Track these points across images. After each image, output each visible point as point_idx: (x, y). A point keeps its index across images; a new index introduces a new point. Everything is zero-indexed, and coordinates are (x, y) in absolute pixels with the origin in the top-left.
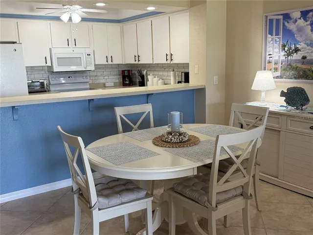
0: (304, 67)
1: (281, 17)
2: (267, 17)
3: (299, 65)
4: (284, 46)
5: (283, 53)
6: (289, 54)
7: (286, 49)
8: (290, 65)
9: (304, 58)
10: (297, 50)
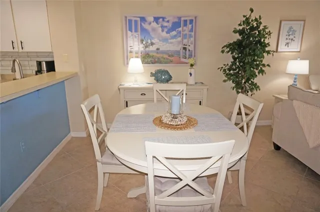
0: (158, 55)
1: (139, 19)
2: (126, 17)
3: (155, 54)
4: (142, 41)
5: (142, 46)
6: (146, 47)
7: (144, 43)
8: (148, 54)
9: (158, 49)
10: (152, 44)
